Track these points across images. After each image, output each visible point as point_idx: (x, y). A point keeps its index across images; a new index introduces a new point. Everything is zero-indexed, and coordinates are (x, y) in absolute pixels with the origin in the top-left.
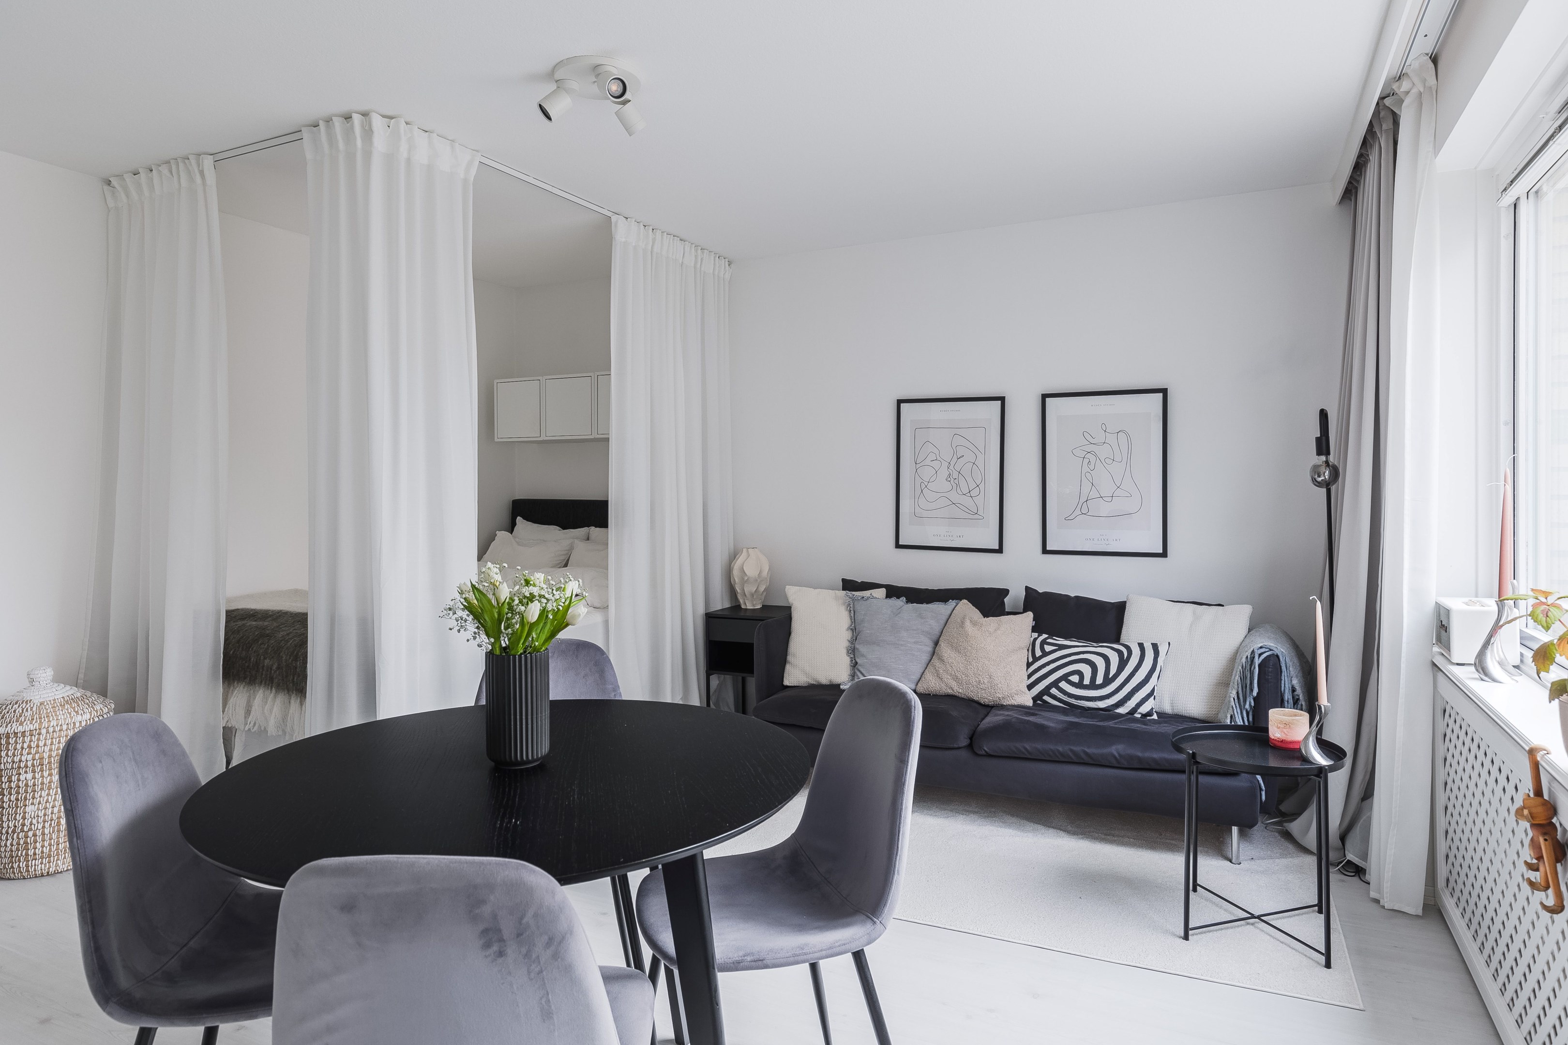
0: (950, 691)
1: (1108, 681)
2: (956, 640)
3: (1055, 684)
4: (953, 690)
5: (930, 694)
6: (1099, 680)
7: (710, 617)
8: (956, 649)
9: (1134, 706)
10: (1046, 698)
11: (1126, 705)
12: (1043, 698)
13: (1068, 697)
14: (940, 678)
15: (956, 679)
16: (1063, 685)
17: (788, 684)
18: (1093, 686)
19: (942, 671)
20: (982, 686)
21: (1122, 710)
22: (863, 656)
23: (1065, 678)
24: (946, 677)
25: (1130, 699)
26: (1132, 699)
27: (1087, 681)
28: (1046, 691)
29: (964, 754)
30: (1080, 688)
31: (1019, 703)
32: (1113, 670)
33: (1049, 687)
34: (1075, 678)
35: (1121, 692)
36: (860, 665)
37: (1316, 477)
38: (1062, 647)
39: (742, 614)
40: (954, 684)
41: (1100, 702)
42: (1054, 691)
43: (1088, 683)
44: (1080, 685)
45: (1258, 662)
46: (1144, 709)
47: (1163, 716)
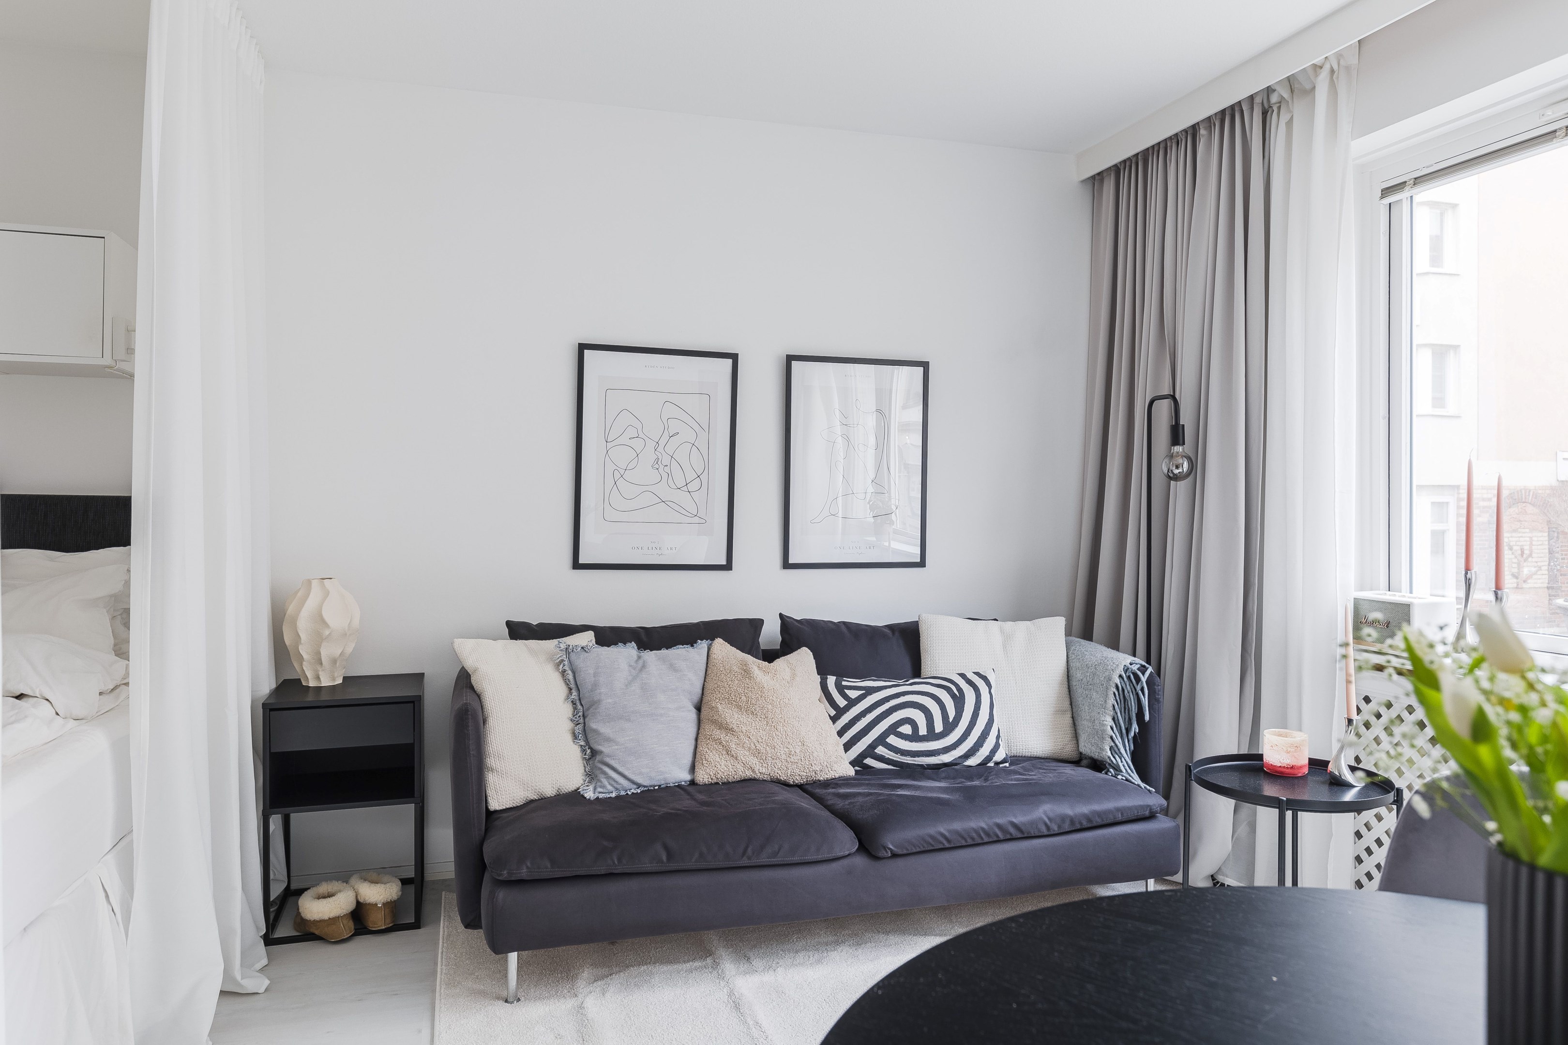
0: (749, 774)
1: (949, 727)
2: (743, 698)
3: (881, 740)
4: (753, 771)
5: (717, 783)
6: (939, 727)
7: (271, 710)
8: (747, 709)
9: (988, 754)
10: (869, 761)
11: (978, 754)
12: (865, 762)
13: (902, 755)
14: (733, 756)
15: (757, 753)
16: (892, 740)
17: (498, 808)
18: (932, 735)
19: (734, 746)
20: (794, 759)
21: (972, 762)
22: (608, 740)
23: (893, 729)
24: (742, 754)
25: (982, 746)
26: (985, 745)
27: (923, 731)
28: (870, 752)
29: (860, 861)
30: (916, 741)
31: (841, 775)
32: (952, 714)
33: (872, 747)
34: (906, 729)
35: (969, 738)
36: (608, 756)
37: (1174, 468)
38: (870, 691)
39: (310, 698)
40: (754, 762)
41: (945, 755)
42: (881, 750)
43: (926, 733)
44: (915, 737)
45: (1144, 679)
46: (999, 756)
47: (1014, 760)
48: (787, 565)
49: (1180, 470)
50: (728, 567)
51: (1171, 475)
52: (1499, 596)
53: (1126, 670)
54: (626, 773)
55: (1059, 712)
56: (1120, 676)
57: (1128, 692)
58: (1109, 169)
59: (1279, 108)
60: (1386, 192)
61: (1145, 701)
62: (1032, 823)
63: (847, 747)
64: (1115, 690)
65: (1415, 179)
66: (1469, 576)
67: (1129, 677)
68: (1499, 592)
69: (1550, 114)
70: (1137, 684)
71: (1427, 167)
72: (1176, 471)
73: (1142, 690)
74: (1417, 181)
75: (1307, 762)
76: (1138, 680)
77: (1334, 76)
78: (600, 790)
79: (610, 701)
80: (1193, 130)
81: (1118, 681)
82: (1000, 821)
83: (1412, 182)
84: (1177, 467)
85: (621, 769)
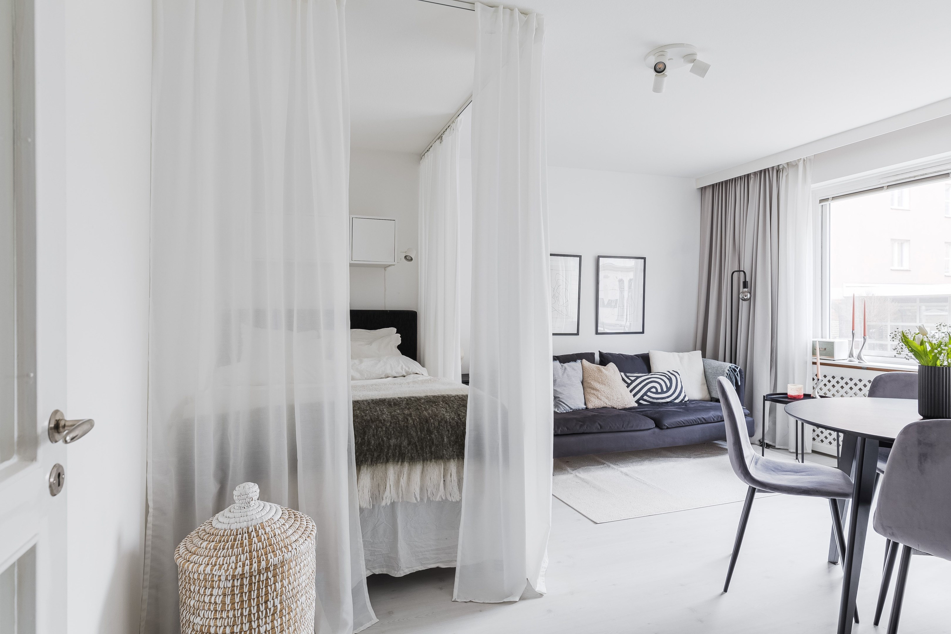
0: (605, 405)
1: (668, 389)
2: (600, 379)
3: (645, 394)
4: (606, 404)
5: (595, 408)
6: (665, 389)
8: (602, 383)
9: (682, 398)
10: (641, 402)
11: (679, 398)
13: (653, 399)
14: (600, 399)
15: (607, 398)
16: (649, 394)
18: (663, 392)
19: (599, 395)
20: (619, 400)
21: (677, 401)
22: (561, 393)
23: (649, 390)
24: (603, 398)
26: (681, 395)
27: (659, 391)
28: (641, 398)
30: (658, 394)
31: (634, 406)
32: (669, 385)
33: (642, 396)
34: (654, 390)
35: (675, 393)
36: (562, 399)
38: (638, 377)
40: (606, 401)
41: (668, 399)
42: (645, 397)
43: (661, 391)
44: (657, 393)
45: (738, 370)
46: (686, 399)
47: (690, 401)
48: (597, 333)
49: (747, 297)
50: (577, 334)
51: (743, 299)
52: (865, 338)
53: (730, 368)
54: (568, 404)
55: (703, 384)
56: (728, 370)
57: (732, 375)
58: (709, 186)
59: (783, 170)
60: (821, 201)
61: (739, 379)
62: (709, 418)
63: (634, 395)
64: (726, 375)
65: (833, 197)
66: (853, 332)
67: (731, 370)
68: (865, 337)
69: (882, 181)
70: (735, 373)
71: (837, 194)
72: (745, 298)
73: (737, 374)
74: (833, 198)
75: (803, 394)
76: (735, 371)
77: (805, 162)
78: (560, 410)
79: (559, 380)
80: (748, 176)
81: (727, 372)
82: (699, 417)
83: (831, 198)
84: (746, 296)
85: (566, 403)
